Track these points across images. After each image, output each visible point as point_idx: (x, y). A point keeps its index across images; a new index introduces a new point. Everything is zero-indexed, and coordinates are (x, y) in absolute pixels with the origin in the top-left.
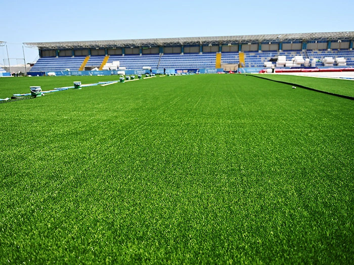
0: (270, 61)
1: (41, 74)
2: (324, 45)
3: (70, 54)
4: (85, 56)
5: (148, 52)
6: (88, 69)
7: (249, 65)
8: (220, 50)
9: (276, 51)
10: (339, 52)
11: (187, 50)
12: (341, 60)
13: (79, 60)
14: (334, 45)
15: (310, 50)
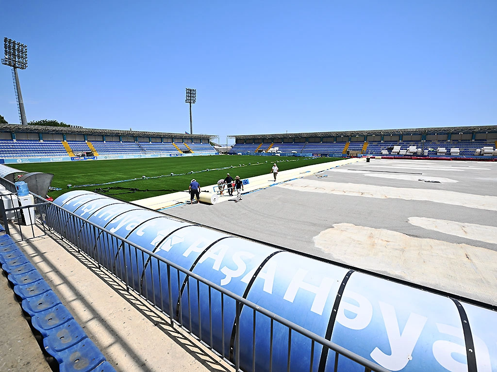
0: (386, 149)
1: (234, 154)
2: (444, 137)
3: (251, 142)
4: (260, 143)
5: (298, 141)
6: (260, 151)
7: (369, 153)
8: (350, 140)
9: (397, 141)
10: (456, 144)
11: (325, 140)
12: (455, 150)
13: (256, 146)
14: (454, 137)
15: (429, 141)
